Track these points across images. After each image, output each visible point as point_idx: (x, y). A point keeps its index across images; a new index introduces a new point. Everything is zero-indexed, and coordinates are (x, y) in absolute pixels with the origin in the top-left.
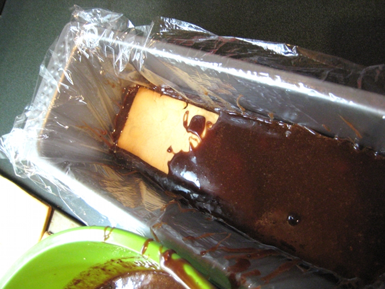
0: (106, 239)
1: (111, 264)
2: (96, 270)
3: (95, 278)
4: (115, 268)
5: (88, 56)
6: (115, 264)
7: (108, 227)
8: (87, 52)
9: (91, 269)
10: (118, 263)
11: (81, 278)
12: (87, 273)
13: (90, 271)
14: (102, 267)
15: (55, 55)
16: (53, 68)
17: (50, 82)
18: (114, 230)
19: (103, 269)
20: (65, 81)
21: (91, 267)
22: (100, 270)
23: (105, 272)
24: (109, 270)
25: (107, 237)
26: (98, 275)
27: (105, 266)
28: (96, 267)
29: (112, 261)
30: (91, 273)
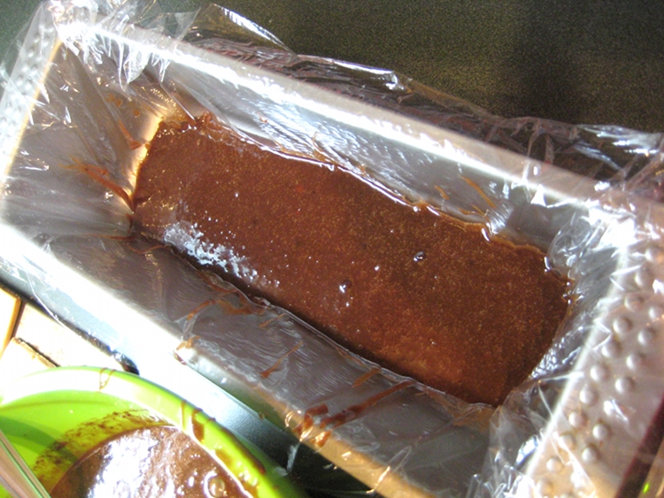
0: (101, 387)
1: (114, 419)
2: (90, 427)
3: (89, 439)
4: (120, 425)
5: (76, 52)
6: (120, 418)
7: (105, 369)
8: (76, 45)
9: (83, 427)
10: (124, 417)
11: (67, 440)
12: (76, 432)
13: (81, 429)
14: (100, 423)
15: (23, 53)
16: (21, 76)
17: (17, 101)
18: (114, 373)
19: (102, 426)
20: (41, 98)
21: (82, 424)
22: (97, 428)
23: (105, 430)
24: (112, 428)
25: (103, 384)
26: (93, 435)
27: (104, 422)
28: (91, 424)
29: (116, 414)
30: (83, 432)
